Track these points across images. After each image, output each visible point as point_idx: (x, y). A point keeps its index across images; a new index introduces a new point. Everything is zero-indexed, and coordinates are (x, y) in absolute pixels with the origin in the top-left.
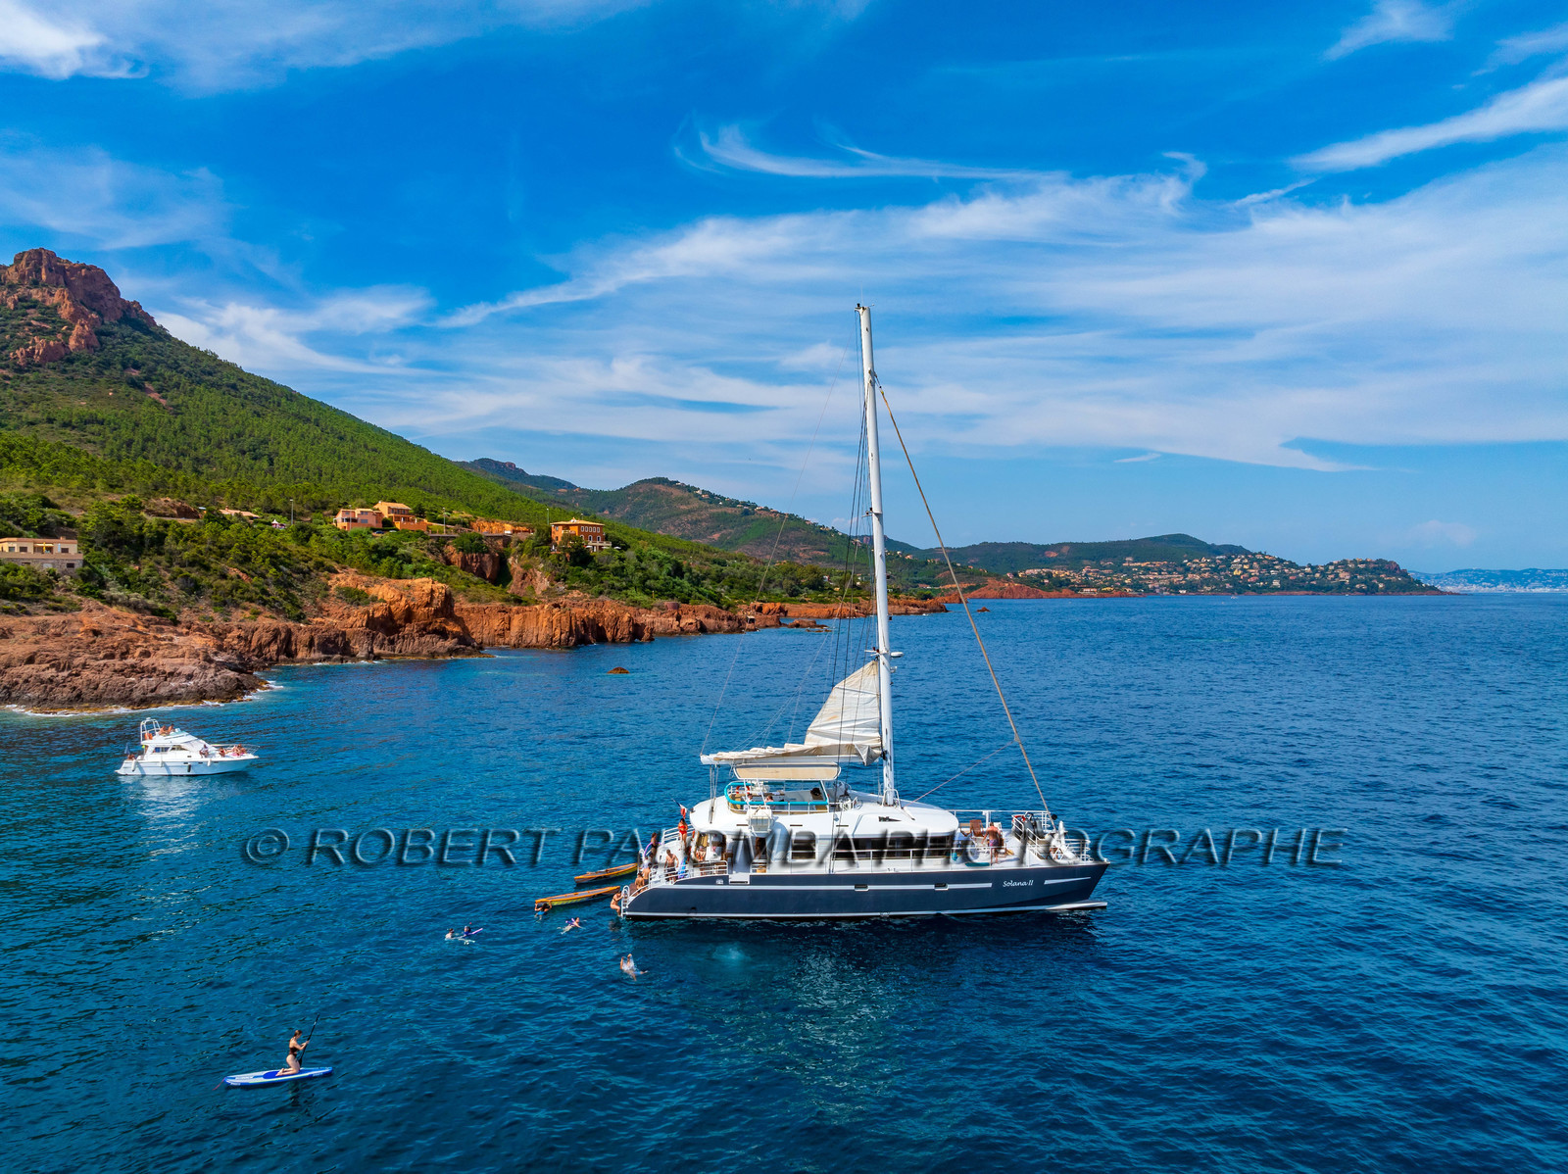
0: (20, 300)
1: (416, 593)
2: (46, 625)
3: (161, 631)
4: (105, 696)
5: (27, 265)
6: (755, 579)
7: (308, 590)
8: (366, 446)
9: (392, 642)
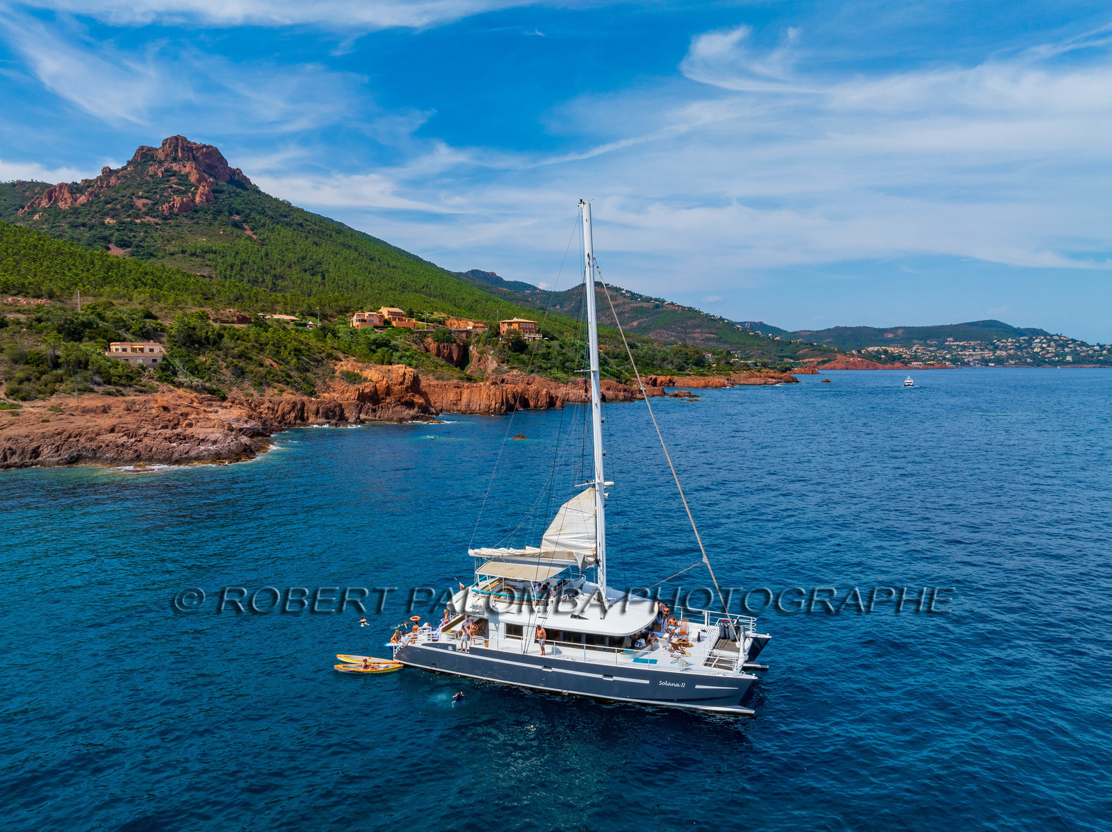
0: (165, 171)
1: (394, 375)
2: (134, 403)
3: (211, 405)
4: (155, 457)
5: (170, 147)
6: (653, 358)
7: (321, 373)
8: (388, 265)
9: (374, 411)
